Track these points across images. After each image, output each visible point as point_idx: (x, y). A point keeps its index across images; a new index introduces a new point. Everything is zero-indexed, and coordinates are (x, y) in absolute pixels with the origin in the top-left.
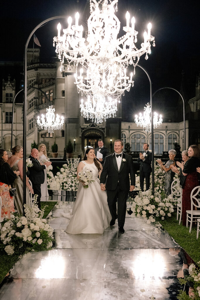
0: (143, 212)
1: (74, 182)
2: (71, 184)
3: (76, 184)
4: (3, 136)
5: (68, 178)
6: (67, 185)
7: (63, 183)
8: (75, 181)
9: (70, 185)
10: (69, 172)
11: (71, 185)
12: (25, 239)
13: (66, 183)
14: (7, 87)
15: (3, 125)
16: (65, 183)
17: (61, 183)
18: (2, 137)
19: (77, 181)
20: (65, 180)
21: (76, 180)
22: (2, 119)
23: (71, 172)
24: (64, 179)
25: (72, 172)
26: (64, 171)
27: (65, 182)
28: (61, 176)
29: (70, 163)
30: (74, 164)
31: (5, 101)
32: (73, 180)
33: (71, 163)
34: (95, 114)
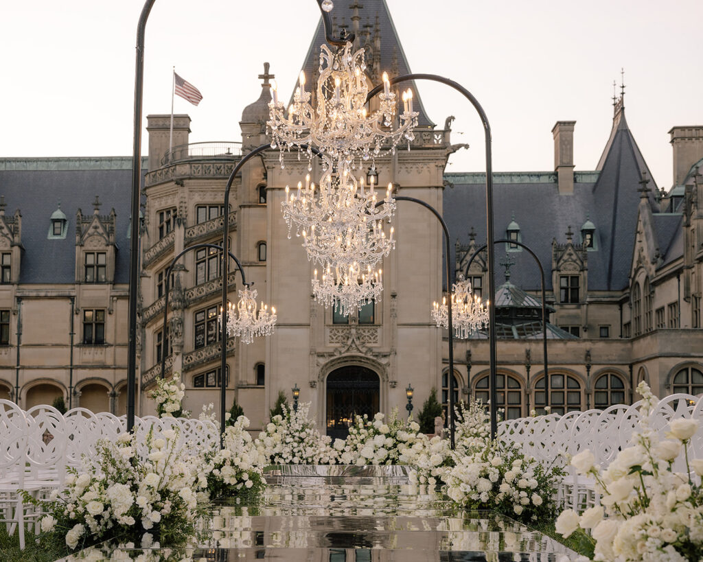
0: (429, 479)
1: (296, 454)
2: (290, 458)
3: (301, 458)
4: (73, 385)
5: (284, 445)
6: (282, 461)
7: (272, 458)
8: (299, 452)
9: (288, 461)
10: (285, 432)
11: (291, 461)
12: (227, 481)
13: (281, 457)
14: (90, 236)
15: (76, 350)
16: (277, 457)
17: (268, 458)
18: (71, 387)
19: (304, 452)
20: (277, 450)
21: (302, 449)
22: (72, 334)
23: (290, 433)
24: (275, 446)
25: (292, 432)
26: (276, 431)
27: (276, 454)
28: (268, 441)
29: (289, 412)
30: (297, 414)
31: (82, 279)
32: (295, 450)
33: (292, 413)
34: (341, 297)
